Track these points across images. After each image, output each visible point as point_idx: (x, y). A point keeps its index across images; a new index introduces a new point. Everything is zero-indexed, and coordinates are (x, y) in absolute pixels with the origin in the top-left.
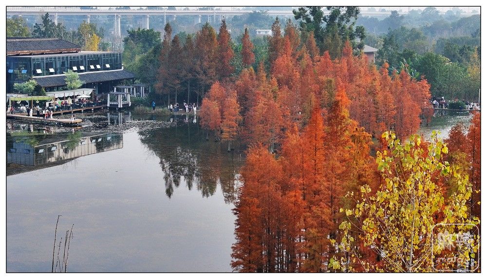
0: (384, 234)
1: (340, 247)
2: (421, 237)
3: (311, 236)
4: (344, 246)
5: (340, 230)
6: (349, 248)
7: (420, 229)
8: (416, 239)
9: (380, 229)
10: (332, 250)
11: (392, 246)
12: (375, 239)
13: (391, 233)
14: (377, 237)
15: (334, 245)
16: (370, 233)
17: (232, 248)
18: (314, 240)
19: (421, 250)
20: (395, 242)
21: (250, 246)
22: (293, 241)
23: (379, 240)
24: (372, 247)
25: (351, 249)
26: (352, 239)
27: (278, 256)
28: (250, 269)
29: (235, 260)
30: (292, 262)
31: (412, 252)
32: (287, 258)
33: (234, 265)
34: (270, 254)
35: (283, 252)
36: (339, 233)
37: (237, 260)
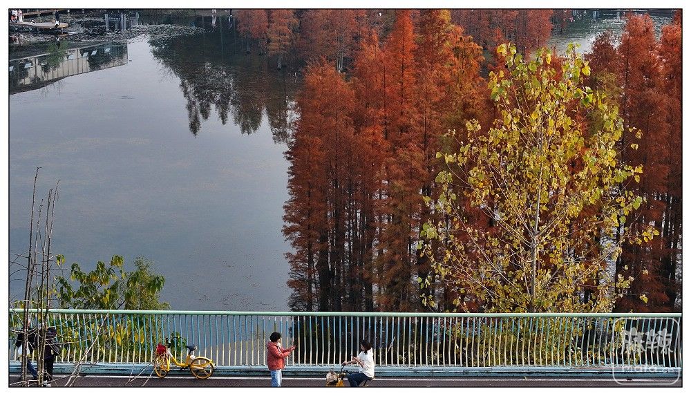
0: (498, 189)
1: (437, 207)
2: (551, 193)
3: (396, 190)
4: (442, 205)
5: (436, 184)
6: (449, 209)
7: (550, 183)
8: (544, 196)
9: (494, 181)
10: (426, 211)
11: (510, 206)
12: (486, 196)
13: (509, 188)
14: (490, 193)
15: (428, 205)
16: (478, 187)
17: (285, 207)
18: (400, 196)
19: (550, 212)
20: (515, 200)
21: (309, 204)
22: (371, 197)
23: (492, 197)
24: (482, 207)
25: (453, 211)
26: (454, 196)
27: (350, 218)
28: (309, 237)
29: (289, 225)
30: (369, 227)
31: (538, 215)
32: (362, 221)
33: (288, 231)
34: (338, 216)
35: (356, 213)
36: (436, 186)
37: (292, 224)
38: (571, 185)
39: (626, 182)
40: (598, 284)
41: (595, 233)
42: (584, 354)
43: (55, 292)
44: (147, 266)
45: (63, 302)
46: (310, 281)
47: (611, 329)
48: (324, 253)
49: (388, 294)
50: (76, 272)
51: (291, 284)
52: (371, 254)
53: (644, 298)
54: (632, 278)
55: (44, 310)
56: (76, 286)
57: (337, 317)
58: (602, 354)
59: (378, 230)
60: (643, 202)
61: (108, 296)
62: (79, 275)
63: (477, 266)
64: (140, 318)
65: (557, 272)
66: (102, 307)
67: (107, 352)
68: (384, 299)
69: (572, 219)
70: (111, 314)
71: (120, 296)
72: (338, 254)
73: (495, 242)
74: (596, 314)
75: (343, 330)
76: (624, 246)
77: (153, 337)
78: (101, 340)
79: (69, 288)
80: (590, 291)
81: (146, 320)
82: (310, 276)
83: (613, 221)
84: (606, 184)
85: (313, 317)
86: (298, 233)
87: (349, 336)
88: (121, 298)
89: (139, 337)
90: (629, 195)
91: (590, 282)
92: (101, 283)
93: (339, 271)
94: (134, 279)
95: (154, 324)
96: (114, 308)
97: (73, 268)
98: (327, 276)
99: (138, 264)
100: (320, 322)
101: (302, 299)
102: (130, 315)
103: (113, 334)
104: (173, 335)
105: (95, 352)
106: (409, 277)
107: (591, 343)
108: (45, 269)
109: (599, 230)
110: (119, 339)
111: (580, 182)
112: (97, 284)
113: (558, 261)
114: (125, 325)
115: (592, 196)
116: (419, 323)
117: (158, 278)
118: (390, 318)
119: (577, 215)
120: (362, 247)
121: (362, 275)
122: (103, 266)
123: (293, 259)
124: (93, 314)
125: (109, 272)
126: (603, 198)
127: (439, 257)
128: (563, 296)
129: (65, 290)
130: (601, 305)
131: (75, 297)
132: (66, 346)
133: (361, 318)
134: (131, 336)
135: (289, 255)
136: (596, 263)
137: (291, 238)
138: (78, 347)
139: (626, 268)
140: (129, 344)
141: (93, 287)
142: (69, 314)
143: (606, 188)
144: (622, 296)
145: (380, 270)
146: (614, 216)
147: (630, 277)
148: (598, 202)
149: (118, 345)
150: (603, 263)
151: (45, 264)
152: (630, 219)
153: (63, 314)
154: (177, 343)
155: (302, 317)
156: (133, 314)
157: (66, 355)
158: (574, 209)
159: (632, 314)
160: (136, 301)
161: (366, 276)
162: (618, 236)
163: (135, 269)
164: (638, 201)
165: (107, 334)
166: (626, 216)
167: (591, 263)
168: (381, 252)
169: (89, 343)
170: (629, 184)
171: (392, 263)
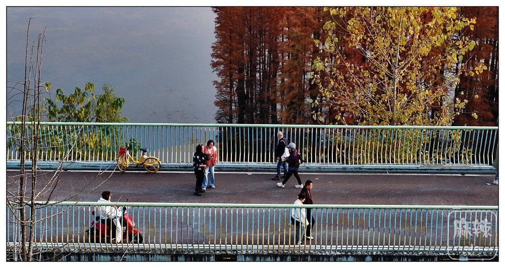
0: (369, 35)
1: (324, 48)
2: (408, 37)
3: (294, 35)
4: (328, 46)
5: (323, 30)
6: (333, 49)
7: (407, 29)
8: (403, 40)
9: (366, 29)
10: (316, 51)
11: (378, 47)
12: (360, 41)
13: (377, 34)
14: (363, 38)
15: (317, 46)
16: (355, 33)
17: (212, 47)
18: (297, 39)
19: (407, 52)
20: (382, 43)
21: (230, 45)
22: (276, 40)
23: (365, 40)
25: (336, 50)
26: (336, 40)
27: (260, 55)
28: (231, 69)
29: (215, 60)
30: (274, 62)
31: (398, 54)
32: (269, 57)
33: (215, 65)
34: (252, 54)
35: (265, 51)
36: (324, 32)
37: (218, 59)
38: (423, 32)
39: (463, 30)
40: (441, 104)
41: (440, 68)
42: (431, 156)
43: (45, 109)
44: (112, 90)
45: (50, 117)
46: (231, 101)
47: (450, 138)
48: (241, 81)
49: (288, 111)
50: (59, 95)
51: (217, 104)
52: (276, 82)
53: (475, 115)
54: (466, 101)
55: (37, 123)
56: (60, 105)
57: (251, 128)
58: (443, 155)
59: (281, 64)
60: (476, 45)
61: (83, 112)
62: (62, 97)
63: (353, 91)
64: (107, 129)
65: (412, 96)
66: (79, 120)
67: (83, 153)
68: (285, 114)
69: (423, 57)
70: (85, 126)
71: (92, 112)
72: (251, 81)
73: (367, 74)
74: (440, 127)
75: (255, 137)
76: (462, 77)
77: (116, 143)
78: (78, 145)
79: (55, 107)
80: (436, 110)
81: (111, 130)
82: (231, 98)
83: (453, 59)
84: (449, 31)
85: (233, 128)
86: (223, 66)
87: (259, 141)
88: (93, 114)
89: (107, 143)
90: (465, 40)
91: (435, 103)
92: (78, 103)
93: (252, 95)
94: (102, 100)
95: (117, 133)
96: (88, 121)
97: (57, 92)
98: (243, 98)
99: (105, 89)
100: (238, 131)
101: (225, 115)
102: (99, 126)
103: (87, 140)
104: (131, 140)
105: (75, 153)
106: (303, 99)
107: (436, 148)
108: (37, 93)
109: (443, 65)
110: (92, 144)
111: (430, 30)
112: (75, 104)
113: (412, 88)
114: (96, 134)
115: (438, 40)
116: (310, 133)
117: (120, 99)
118: (289, 128)
119: (427, 54)
120: (269, 77)
121: (269, 97)
122: (79, 90)
123: (219, 85)
124: (73, 126)
125: (84, 95)
126: (446, 42)
127: (325, 84)
128: (415, 113)
129: (52, 108)
130: (444, 120)
131: (59, 113)
132: (53, 149)
133: (268, 128)
134: (100, 141)
135: (216, 82)
136: (440, 90)
137: (217, 70)
138: (62, 149)
139: (462, 93)
140: (99, 148)
141: (72, 106)
142: (55, 126)
143: (449, 34)
144: (459, 114)
145: (282, 94)
146: (454, 55)
147: (465, 100)
148: (442, 45)
149: (91, 148)
150: (446, 90)
151: (37, 89)
152: (466, 57)
153: (50, 126)
154: (134, 147)
155: (225, 128)
156: (102, 126)
157: (53, 155)
158: (425, 50)
159: (465, 127)
160: (103, 116)
161: (272, 98)
162: (457, 70)
163: (103, 93)
164: (472, 44)
165: (83, 140)
166: (463, 55)
167: (436, 89)
168: (283, 80)
169: (70, 147)
170: (466, 31)
171: (291, 88)
